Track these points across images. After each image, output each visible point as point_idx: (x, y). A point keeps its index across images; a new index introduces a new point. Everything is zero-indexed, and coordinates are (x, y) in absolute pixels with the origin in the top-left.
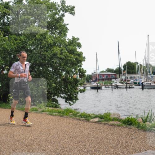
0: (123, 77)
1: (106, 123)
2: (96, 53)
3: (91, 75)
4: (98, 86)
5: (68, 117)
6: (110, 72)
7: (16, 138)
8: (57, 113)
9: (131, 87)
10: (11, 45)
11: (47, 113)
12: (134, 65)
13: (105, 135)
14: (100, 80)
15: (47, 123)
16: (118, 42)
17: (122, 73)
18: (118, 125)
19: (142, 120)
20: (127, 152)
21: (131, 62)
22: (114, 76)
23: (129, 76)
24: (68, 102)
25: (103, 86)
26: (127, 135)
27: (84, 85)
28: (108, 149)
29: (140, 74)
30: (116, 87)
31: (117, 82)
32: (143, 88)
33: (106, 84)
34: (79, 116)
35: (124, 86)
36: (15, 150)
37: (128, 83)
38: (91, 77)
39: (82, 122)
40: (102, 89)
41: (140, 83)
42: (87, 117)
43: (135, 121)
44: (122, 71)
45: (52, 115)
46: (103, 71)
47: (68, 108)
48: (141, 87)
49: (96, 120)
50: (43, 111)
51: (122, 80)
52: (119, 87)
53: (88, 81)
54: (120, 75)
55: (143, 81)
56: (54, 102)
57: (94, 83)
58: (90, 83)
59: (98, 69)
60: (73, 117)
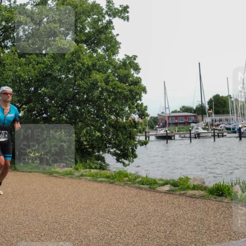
0: (208, 120)
1: (183, 194)
2: (164, 82)
3: (157, 118)
4: (169, 135)
5: (122, 184)
6: (187, 112)
7: (40, 217)
8: (104, 177)
9: (221, 135)
10: (30, 71)
11: (89, 178)
12: (225, 100)
13: (180, 213)
14: (171, 125)
15: (88, 194)
16: (199, 63)
17: (205, 114)
18: (202, 197)
19: (240, 189)
20: (216, 239)
21: (221, 96)
22: (193, 117)
23: (218, 118)
24: (120, 160)
25: (176, 134)
26: (216, 212)
27: (146, 133)
28: (186, 235)
29: (235, 115)
30: (197, 136)
31: (199, 128)
32: (240, 137)
33: (181, 131)
34: (139, 182)
35: (210, 134)
36: (39, 236)
37: (217, 130)
38: (156, 120)
39: (144, 192)
40: (174, 139)
41: (236, 130)
42: (151, 184)
43: (229, 189)
44: (207, 110)
45: (96, 181)
46: (176, 111)
47: (121, 170)
48: (237, 135)
49: (167, 188)
50: (82, 175)
51: (207, 125)
52: (201, 135)
53: (152, 128)
54: (204, 116)
55: (240, 126)
56: (99, 161)
57: (162, 130)
58: (155, 130)
59: (168, 108)
60: (130, 184)
